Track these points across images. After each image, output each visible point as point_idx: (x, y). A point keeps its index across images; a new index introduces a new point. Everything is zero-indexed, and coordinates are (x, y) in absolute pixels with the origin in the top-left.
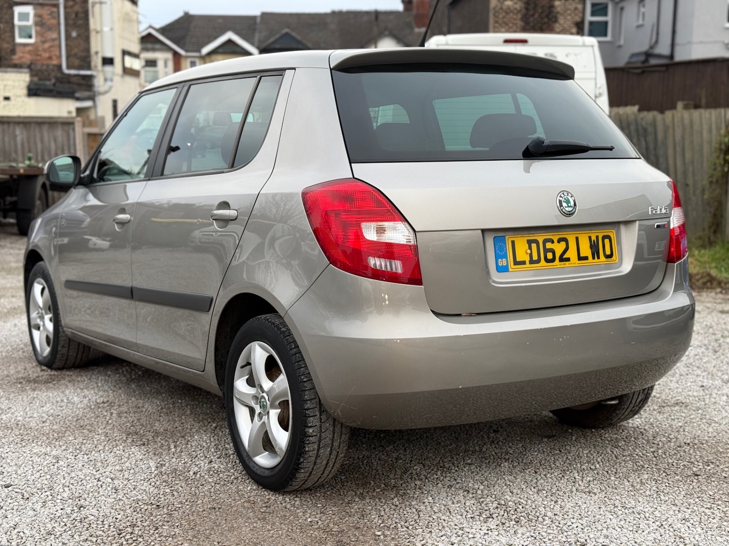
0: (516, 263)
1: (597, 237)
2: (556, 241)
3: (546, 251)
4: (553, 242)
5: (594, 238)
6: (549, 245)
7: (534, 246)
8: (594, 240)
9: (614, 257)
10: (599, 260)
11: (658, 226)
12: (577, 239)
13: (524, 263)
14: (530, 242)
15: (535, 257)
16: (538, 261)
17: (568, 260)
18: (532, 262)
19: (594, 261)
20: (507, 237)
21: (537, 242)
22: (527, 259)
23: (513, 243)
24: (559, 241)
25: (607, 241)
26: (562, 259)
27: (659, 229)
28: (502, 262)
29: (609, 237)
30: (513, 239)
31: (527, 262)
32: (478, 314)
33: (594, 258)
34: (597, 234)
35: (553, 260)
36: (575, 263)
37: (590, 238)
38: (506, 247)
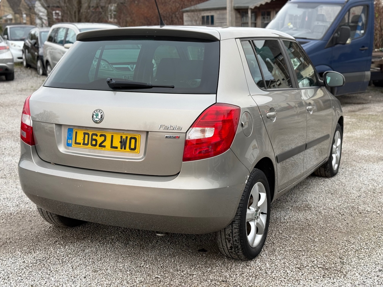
0: (76, 143)
1: (127, 137)
2: (99, 135)
3: (92, 140)
4: (97, 135)
5: (124, 137)
6: (94, 137)
7: (87, 136)
8: (124, 139)
9: (136, 150)
10: (125, 150)
11: (166, 137)
12: (112, 136)
13: (80, 144)
14: (85, 134)
15: (86, 142)
16: (87, 144)
17: (104, 146)
18: (84, 144)
19: (121, 150)
20: (74, 129)
21: (88, 134)
22: (82, 142)
23: (76, 132)
24: (101, 136)
25: (133, 141)
26: (101, 145)
27: (167, 139)
28: (70, 142)
29: (135, 139)
30: (76, 131)
31: (82, 144)
32: (56, 164)
33: (121, 148)
34: (127, 136)
35: (95, 145)
36: (108, 149)
37: (121, 137)
38: (72, 134)
